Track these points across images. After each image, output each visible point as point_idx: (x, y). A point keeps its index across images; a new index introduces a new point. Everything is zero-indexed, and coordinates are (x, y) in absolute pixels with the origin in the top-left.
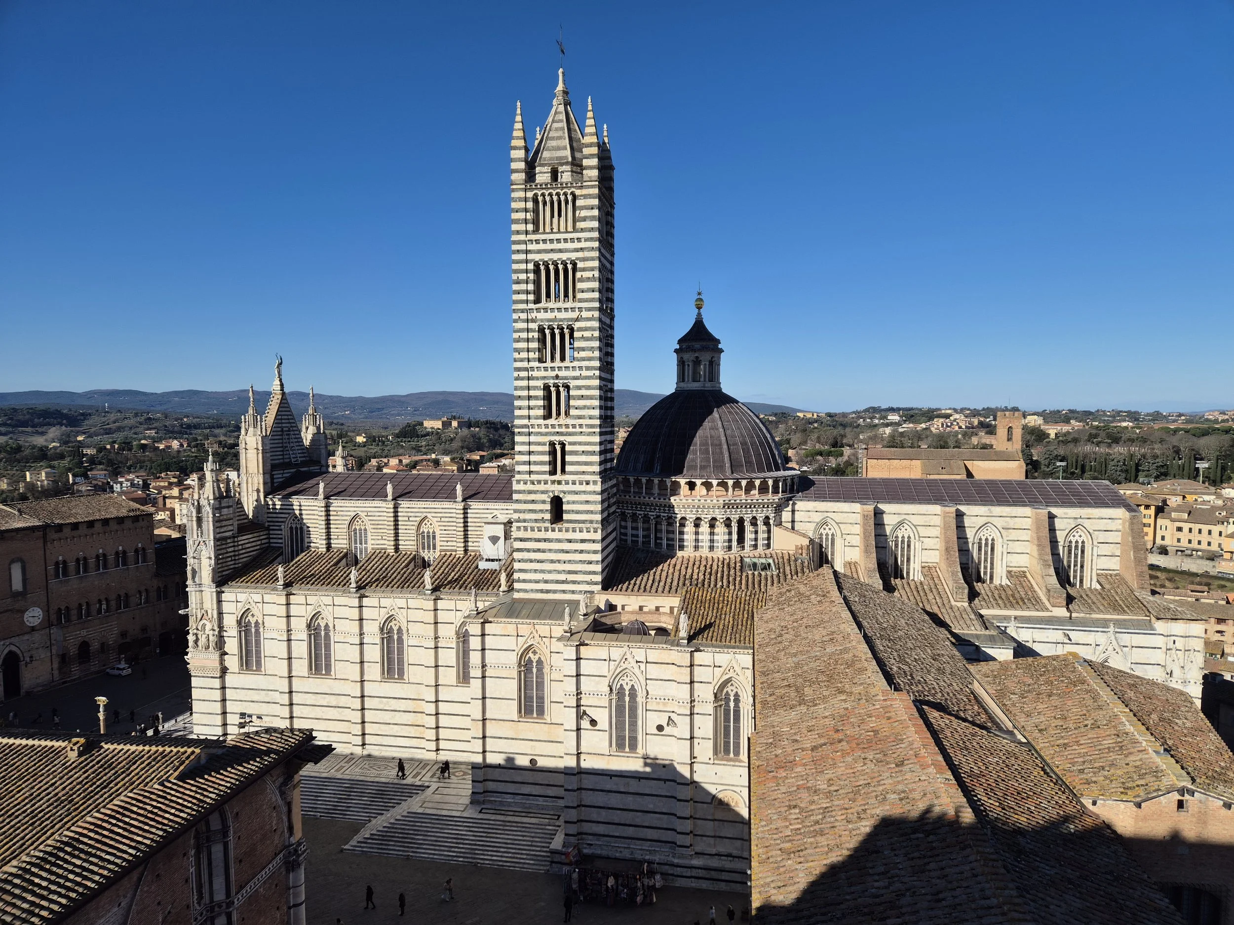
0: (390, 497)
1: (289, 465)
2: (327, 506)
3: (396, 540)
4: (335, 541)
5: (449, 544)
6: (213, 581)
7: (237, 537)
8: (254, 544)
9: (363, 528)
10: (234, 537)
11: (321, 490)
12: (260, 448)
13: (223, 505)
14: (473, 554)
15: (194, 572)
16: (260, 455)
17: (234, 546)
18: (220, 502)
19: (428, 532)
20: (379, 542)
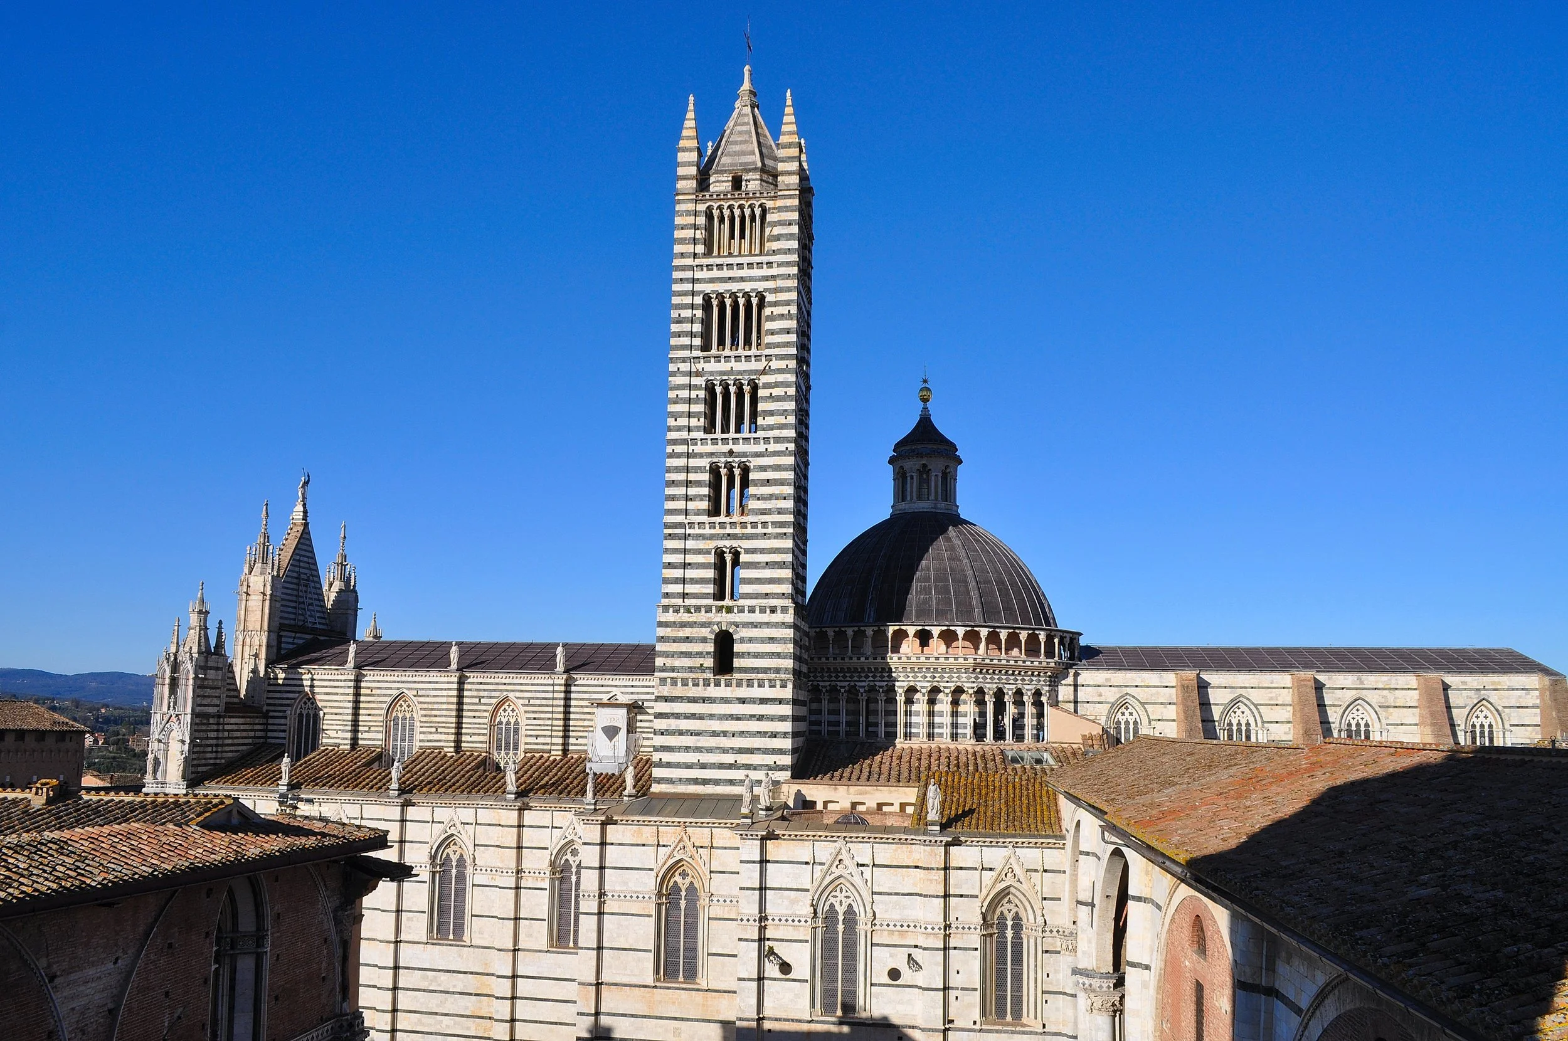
0: (454, 666)
1: (303, 629)
2: (358, 680)
3: (459, 734)
4: (365, 735)
5: (540, 740)
6: (183, 777)
7: (224, 717)
8: (245, 734)
9: (408, 715)
10: (219, 717)
11: (351, 655)
12: (269, 592)
13: (210, 664)
14: (575, 756)
15: (157, 762)
16: (267, 603)
17: (218, 730)
18: (206, 658)
19: (508, 723)
20: (431, 737)
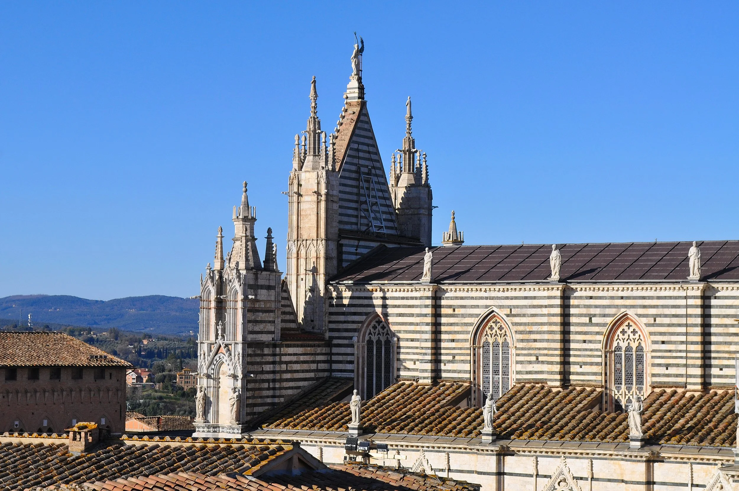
0: (555, 276)
1: (366, 235)
2: (437, 297)
3: (565, 363)
4: (449, 367)
5: (672, 371)
6: (238, 419)
7: (281, 346)
8: (305, 367)
9: (500, 340)
10: (275, 346)
11: (427, 266)
12: (323, 191)
13: (261, 282)
14: (720, 392)
15: (207, 402)
16: (323, 205)
17: (274, 363)
18: (256, 275)
19: (628, 349)
20: (530, 368)
